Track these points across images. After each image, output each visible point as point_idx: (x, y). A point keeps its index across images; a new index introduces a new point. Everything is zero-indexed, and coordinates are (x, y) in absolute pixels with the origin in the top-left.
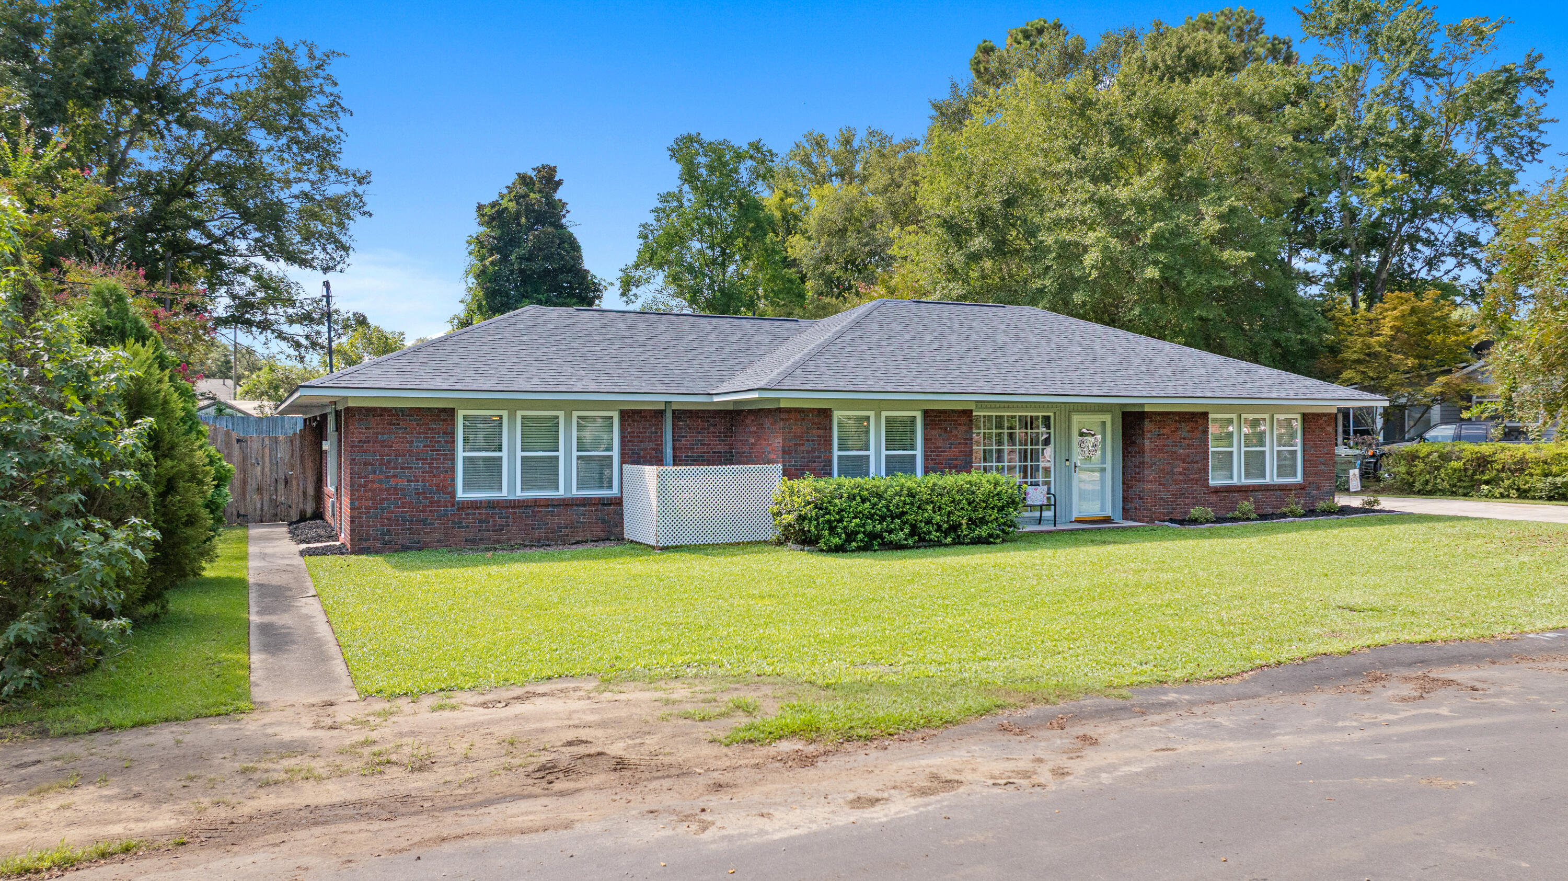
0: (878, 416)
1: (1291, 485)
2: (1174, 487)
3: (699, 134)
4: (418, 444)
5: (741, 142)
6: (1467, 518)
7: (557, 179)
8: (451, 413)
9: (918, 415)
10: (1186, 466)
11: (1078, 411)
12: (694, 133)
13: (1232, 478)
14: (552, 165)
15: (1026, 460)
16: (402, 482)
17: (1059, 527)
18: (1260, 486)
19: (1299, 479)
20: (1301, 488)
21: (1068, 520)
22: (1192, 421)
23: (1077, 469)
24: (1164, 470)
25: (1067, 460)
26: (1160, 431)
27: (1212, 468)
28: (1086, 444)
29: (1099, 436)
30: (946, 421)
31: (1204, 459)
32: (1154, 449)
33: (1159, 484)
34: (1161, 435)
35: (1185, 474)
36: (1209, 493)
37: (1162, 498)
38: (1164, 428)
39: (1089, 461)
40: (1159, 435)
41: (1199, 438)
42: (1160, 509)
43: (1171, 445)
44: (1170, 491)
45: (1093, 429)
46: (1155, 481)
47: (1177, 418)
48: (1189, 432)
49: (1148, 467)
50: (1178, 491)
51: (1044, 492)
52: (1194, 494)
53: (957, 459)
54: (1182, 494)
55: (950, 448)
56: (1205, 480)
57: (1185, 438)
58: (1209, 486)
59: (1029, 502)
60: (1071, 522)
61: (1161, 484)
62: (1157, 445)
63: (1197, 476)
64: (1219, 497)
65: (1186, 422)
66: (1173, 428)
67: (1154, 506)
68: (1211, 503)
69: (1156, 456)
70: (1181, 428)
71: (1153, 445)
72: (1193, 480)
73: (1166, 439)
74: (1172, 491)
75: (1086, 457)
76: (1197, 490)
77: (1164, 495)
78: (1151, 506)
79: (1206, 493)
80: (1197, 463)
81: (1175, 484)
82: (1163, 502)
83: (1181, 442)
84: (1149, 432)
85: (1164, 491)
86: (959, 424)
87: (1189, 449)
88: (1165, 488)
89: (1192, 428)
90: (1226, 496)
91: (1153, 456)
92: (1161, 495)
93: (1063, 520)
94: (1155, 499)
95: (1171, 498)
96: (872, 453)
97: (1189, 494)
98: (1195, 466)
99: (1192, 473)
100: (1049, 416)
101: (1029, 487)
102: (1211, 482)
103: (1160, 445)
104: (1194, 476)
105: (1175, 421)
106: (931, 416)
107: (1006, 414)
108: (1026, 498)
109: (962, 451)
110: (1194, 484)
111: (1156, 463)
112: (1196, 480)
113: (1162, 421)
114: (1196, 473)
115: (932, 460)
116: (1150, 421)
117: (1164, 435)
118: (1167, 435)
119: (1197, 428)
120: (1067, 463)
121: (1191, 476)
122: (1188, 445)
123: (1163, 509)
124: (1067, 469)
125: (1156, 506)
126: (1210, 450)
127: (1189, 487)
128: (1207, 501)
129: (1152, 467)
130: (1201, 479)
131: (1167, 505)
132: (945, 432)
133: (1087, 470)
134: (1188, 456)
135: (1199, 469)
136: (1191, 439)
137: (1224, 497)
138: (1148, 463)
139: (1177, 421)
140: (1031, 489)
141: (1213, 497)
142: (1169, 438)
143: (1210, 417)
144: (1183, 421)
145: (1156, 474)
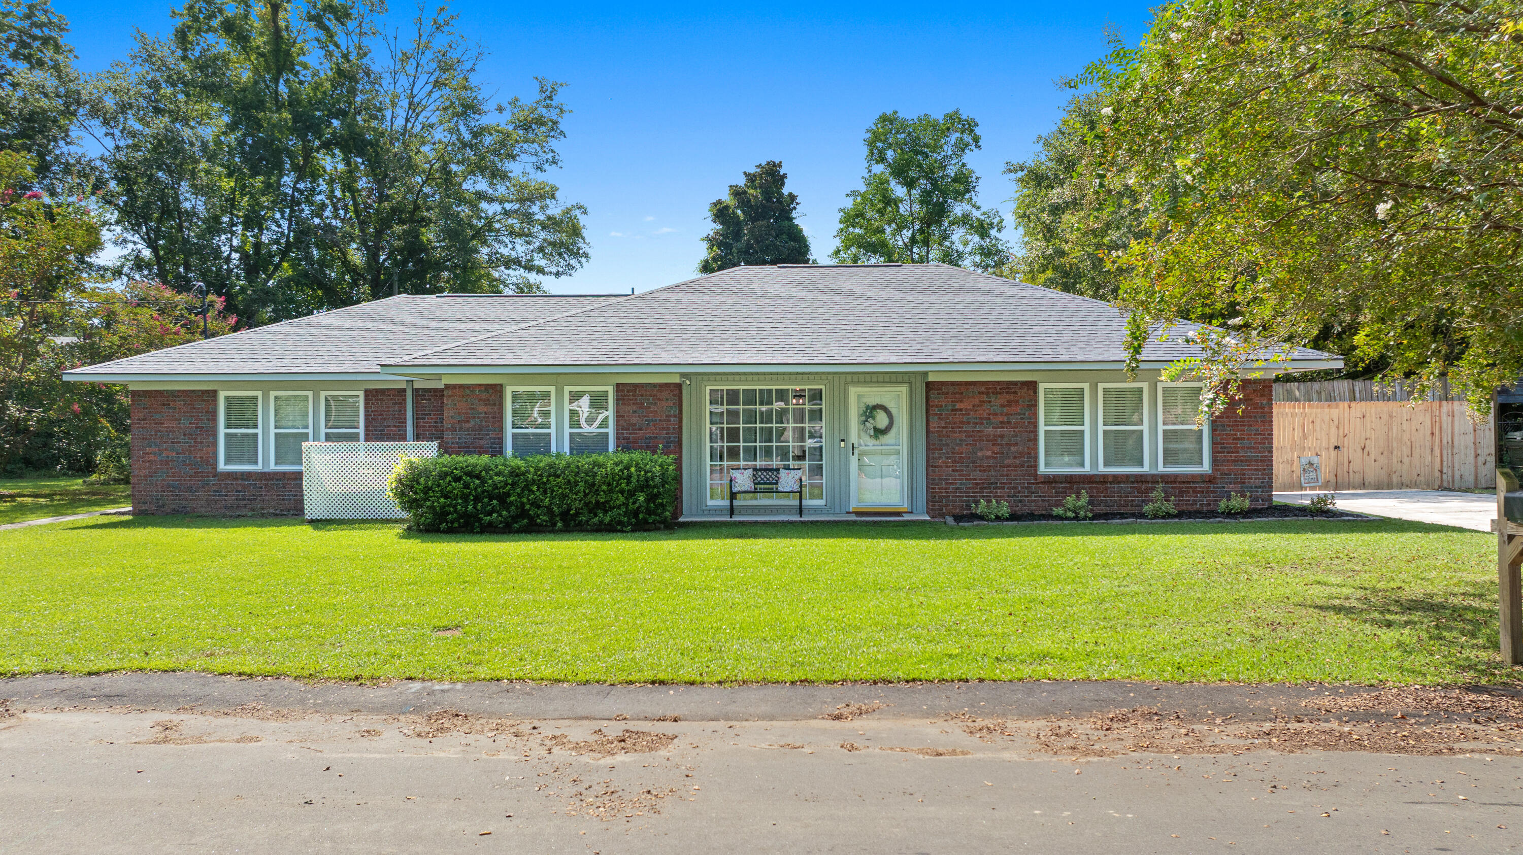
0: (560, 393)
1: (1193, 476)
2: (977, 474)
3: (895, 112)
4: (185, 422)
5: (938, 115)
6: (1460, 530)
7: (781, 173)
8: (213, 394)
9: (610, 389)
10: (996, 449)
11: (859, 383)
12: (889, 112)
13: (1083, 465)
14: (777, 162)
15: (771, 441)
16: (172, 455)
17: (805, 518)
18: (1136, 476)
19: (1206, 467)
20: (1208, 480)
21: (844, 511)
22: (1007, 393)
23: (856, 451)
24: (962, 453)
25: (843, 440)
26: (954, 406)
27: (1046, 452)
28: (872, 421)
29: (894, 411)
30: (642, 395)
31: (1029, 440)
32: (944, 428)
33: (953, 471)
34: (956, 410)
35: (996, 458)
36: (1037, 484)
37: (957, 488)
38: (961, 401)
39: (877, 442)
40: (952, 410)
41: (1020, 414)
42: (955, 501)
43: (974, 423)
44: (971, 479)
45: (884, 404)
46: (947, 467)
47: (983, 389)
48: (1003, 406)
49: (936, 449)
50: (985, 479)
51: (797, 477)
52: (1011, 484)
53: (656, 438)
54: (992, 484)
55: (648, 425)
56: (1031, 466)
57: (996, 414)
58: (1037, 475)
59: (780, 489)
60: (848, 513)
61: (957, 471)
62: (950, 423)
63: (1018, 462)
64: (1054, 488)
65: (997, 393)
66: (976, 401)
67: (944, 497)
68: (1040, 496)
69: (948, 436)
70: (990, 402)
71: (943, 423)
72: (1010, 466)
73: (964, 414)
74: (975, 479)
75: (871, 436)
76: (1016, 480)
77: (961, 484)
78: (939, 497)
79: (1033, 484)
80: (1016, 444)
81: (980, 471)
82: (961, 492)
83: (989, 419)
84: (937, 406)
85: (962, 480)
86: (659, 400)
87: (1003, 427)
88: (963, 475)
89: (1008, 401)
90: (1066, 488)
91: (944, 436)
92: (956, 484)
93: (837, 511)
94: (947, 488)
95: (973, 488)
96: (552, 431)
97: (1004, 483)
98: (1013, 449)
99: (1009, 458)
100: (821, 390)
101: (782, 471)
102: (1042, 469)
103: (955, 423)
104: (1011, 461)
105: (979, 393)
106: (623, 391)
107: (757, 388)
108: (777, 483)
109: (663, 429)
110: (1012, 471)
111: (948, 445)
112: (1015, 466)
113: (957, 393)
114: (1015, 458)
115: (624, 439)
116: (939, 394)
117: (961, 410)
118: (966, 410)
119: (1017, 401)
120: (843, 444)
121: (1007, 462)
122: (1001, 423)
123: (960, 501)
124: (842, 450)
125: (948, 497)
126: (1042, 429)
127: (1003, 475)
128: (1034, 492)
129: (942, 449)
130: (1023, 466)
131: (967, 497)
132: (640, 408)
133: (874, 453)
134: (1002, 436)
135: (1021, 453)
136: (1007, 414)
137: (1063, 488)
138: (934, 445)
139: (983, 393)
140: (783, 473)
141: (1044, 488)
142: (969, 414)
143: (1042, 387)
144: (993, 393)
145: (948, 458)
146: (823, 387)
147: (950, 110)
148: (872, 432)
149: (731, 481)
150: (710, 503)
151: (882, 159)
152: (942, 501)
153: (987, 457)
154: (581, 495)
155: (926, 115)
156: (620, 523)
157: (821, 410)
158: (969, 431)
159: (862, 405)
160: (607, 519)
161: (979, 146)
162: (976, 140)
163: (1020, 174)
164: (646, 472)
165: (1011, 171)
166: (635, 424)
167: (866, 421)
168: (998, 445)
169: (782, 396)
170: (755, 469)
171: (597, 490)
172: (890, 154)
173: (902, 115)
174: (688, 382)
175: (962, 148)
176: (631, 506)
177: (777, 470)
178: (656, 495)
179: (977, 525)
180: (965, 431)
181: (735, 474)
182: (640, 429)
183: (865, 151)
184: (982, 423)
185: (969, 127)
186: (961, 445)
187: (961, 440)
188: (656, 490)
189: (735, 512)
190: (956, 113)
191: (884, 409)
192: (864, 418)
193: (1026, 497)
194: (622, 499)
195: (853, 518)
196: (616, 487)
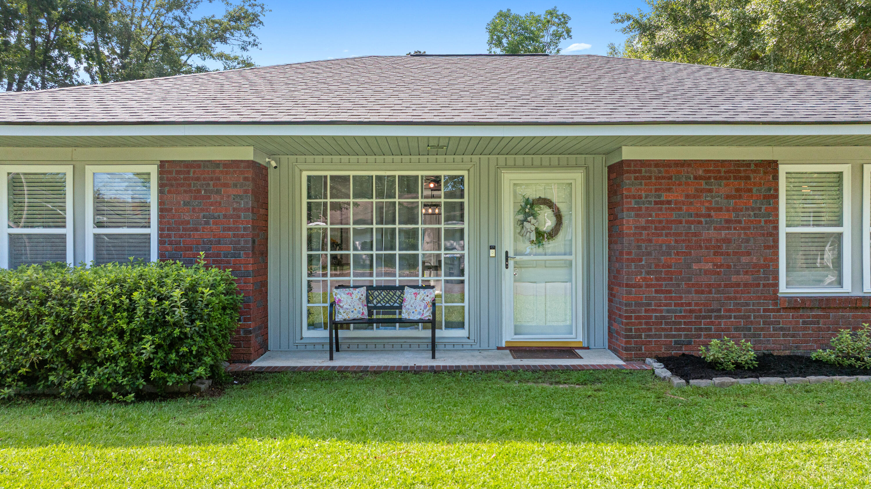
2: (692, 297)
9: (153, 170)
10: (720, 260)
11: (515, 167)
13: (841, 284)
17: (440, 361)
21: (493, 346)
22: (735, 178)
23: (511, 263)
24: (670, 266)
25: (493, 247)
26: (659, 196)
27: (788, 267)
28: (533, 221)
29: (563, 207)
30: (198, 179)
31: (768, 247)
32: (644, 228)
33: (656, 292)
34: (662, 203)
35: (718, 273)
36: (778, 311)
37: (664, 317)
38: (669, 190)
39: (540, 250)
40: (656, 203)
41: (753, 209)
42: (660, 336)
43: (687, 222)
44: (682, 305)
45: (549, 197)
46: (648, 286)
47: (701, 172)
48: (728, 197)
49: (633, 260)
50: (704, 305)
51: (429, 299)
52: (740, 311)
53: (219, 242)
54: (712, 311)
55: (207, 223)
56: (769, 285)
57: (720, 209)
58: (777, 298)
59: (405, 316)
60: (499, 348)
61: (662, 292)
62: (652, 222)
63: (749, 278)
64: (801, 316)
65: (721, 178)
66: (691, 190)
67: (644, 330)
68: (782, 329)
69: (650, 241)
70: (710, 191)
71: (642, 221)
72: (738, 285)
73: (673, 209)
74: (689, 304)
75: (532, 242)
76: (748, 305)
77: (668, 311)
78: (637, 330)
79: (773, 311)
80: (749, 254)
81: (697, 292)
82: (667, 323)
83: (709, 216)
84: (634, 197)
85: (670, 305)
86: (225, 185)
87: (729, 228)
88: (671, 298)
89: (737, 190)
90: (820, 317)
91: (643, 241)
92: (661, 311)
93: (484, 346)
94: (646, 317)
95: (684, 317)
96: (68, 231)
97: (730, 311)
98: (744, 259)
99: (738, 273)
100: (463, 176)
101: (407, 289)
102: (783, 289)
103: (660, 222)
104: (743, 278)
105: (695, 178)
106: (170, 172)
107: (374, 173)
108: (400, 307)
109: (229, 229)
110: (743, 292)
111: (649, 254)
112: (745, 285)
113: (664, 178)
114: (746, 273)
115: (171, 243)
116: (636, 178)
117: (669, 202)
118: (676, 203)
119: (750, 190)
120: (492, 253)
121: (734, 279)
122: (727, 221)
123: (666, 336)
124: (492, 261)
125: (650, 330)
126: (783, 230)
127: (730, 298)
128: (772, 323)
129: (641, 260)
130: (758, 285)
131: (677, 330)
132: (195, 198)
133: (536, 265)
134: (728, 241)
135: (755, 266)
136: (735, 210)
137: (814, 316)
138: (629, 253)
139: (701, 178)
140: (409, 293)
141: (787, 317)
142: (680, 209)
143: (783, 169)
144: (715, 178)
145: (648, 273)
146: (465, 173)
147: (550, 8)
148: (533, 237)
149: (332, 305)
150: (307, 334)
151: (499, 43)
152: (640, 336)
153: (706, 272)
154: (47, 338)
155: (531, 13)
156: (119, 388)
157: (462, 204)
158: (680, 234)
159: (520, 199)
160: (92, 381)
161: (571, 36)
162: (568, 32)
163: (626, 24)
164: (160, 299)
165: (618, 21)
166: (188, 223)
167: (525, 220)
168: (722, 254)
169: (408, 186)
170: (370, 288)
171: (77, 330)
172: (504, 41)
173: (514, 12)
174: (273, 164)
175: (557, 36)
176: (134, 359)
177: (401, 288)
178: (179, 338)
179: (722, 385)
180: (676, 234)
181: (341, 295)
182: (196, 230)
183: (487, 36)
184: (700, 222)
185: (564, 20)
186: (669, 254)
187: (669, 247)
188: (177, 331)
189: (342, 347)
190: (554, 10)
191: (548, 203)
192: (521, 217)
193: (762, 329)
194: (118, 347)
195: (510, 361)
196: (109, 324)
